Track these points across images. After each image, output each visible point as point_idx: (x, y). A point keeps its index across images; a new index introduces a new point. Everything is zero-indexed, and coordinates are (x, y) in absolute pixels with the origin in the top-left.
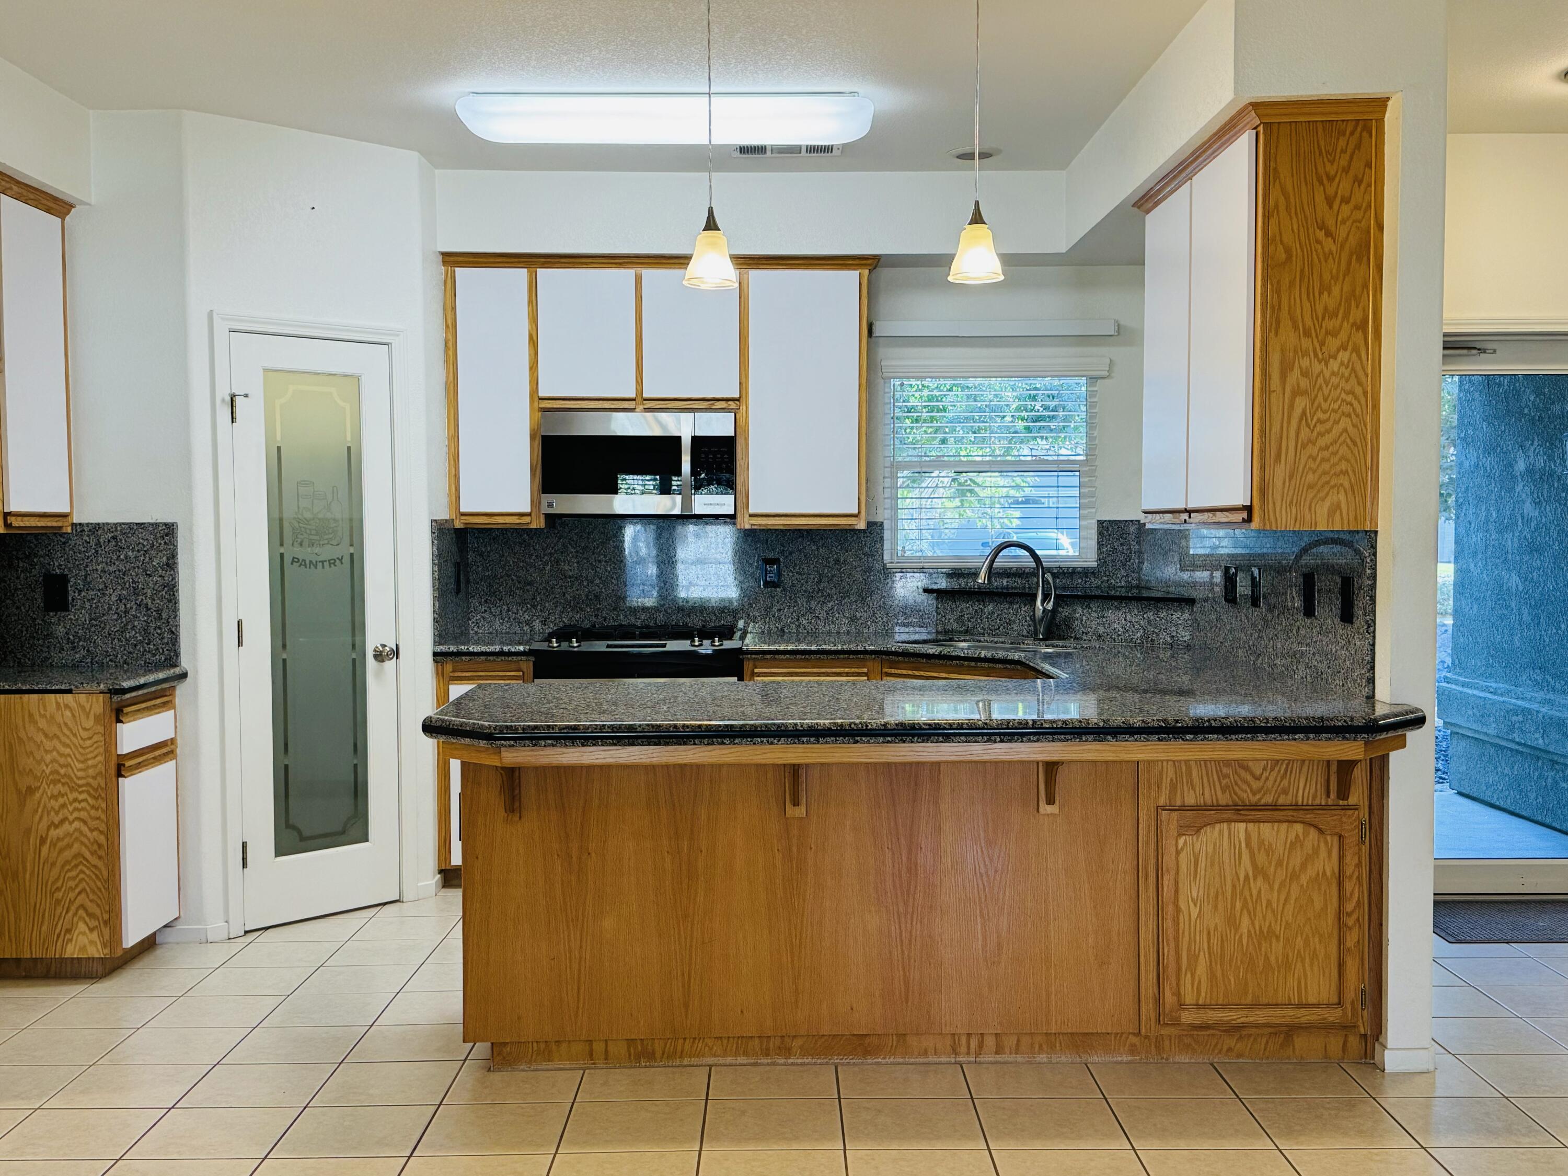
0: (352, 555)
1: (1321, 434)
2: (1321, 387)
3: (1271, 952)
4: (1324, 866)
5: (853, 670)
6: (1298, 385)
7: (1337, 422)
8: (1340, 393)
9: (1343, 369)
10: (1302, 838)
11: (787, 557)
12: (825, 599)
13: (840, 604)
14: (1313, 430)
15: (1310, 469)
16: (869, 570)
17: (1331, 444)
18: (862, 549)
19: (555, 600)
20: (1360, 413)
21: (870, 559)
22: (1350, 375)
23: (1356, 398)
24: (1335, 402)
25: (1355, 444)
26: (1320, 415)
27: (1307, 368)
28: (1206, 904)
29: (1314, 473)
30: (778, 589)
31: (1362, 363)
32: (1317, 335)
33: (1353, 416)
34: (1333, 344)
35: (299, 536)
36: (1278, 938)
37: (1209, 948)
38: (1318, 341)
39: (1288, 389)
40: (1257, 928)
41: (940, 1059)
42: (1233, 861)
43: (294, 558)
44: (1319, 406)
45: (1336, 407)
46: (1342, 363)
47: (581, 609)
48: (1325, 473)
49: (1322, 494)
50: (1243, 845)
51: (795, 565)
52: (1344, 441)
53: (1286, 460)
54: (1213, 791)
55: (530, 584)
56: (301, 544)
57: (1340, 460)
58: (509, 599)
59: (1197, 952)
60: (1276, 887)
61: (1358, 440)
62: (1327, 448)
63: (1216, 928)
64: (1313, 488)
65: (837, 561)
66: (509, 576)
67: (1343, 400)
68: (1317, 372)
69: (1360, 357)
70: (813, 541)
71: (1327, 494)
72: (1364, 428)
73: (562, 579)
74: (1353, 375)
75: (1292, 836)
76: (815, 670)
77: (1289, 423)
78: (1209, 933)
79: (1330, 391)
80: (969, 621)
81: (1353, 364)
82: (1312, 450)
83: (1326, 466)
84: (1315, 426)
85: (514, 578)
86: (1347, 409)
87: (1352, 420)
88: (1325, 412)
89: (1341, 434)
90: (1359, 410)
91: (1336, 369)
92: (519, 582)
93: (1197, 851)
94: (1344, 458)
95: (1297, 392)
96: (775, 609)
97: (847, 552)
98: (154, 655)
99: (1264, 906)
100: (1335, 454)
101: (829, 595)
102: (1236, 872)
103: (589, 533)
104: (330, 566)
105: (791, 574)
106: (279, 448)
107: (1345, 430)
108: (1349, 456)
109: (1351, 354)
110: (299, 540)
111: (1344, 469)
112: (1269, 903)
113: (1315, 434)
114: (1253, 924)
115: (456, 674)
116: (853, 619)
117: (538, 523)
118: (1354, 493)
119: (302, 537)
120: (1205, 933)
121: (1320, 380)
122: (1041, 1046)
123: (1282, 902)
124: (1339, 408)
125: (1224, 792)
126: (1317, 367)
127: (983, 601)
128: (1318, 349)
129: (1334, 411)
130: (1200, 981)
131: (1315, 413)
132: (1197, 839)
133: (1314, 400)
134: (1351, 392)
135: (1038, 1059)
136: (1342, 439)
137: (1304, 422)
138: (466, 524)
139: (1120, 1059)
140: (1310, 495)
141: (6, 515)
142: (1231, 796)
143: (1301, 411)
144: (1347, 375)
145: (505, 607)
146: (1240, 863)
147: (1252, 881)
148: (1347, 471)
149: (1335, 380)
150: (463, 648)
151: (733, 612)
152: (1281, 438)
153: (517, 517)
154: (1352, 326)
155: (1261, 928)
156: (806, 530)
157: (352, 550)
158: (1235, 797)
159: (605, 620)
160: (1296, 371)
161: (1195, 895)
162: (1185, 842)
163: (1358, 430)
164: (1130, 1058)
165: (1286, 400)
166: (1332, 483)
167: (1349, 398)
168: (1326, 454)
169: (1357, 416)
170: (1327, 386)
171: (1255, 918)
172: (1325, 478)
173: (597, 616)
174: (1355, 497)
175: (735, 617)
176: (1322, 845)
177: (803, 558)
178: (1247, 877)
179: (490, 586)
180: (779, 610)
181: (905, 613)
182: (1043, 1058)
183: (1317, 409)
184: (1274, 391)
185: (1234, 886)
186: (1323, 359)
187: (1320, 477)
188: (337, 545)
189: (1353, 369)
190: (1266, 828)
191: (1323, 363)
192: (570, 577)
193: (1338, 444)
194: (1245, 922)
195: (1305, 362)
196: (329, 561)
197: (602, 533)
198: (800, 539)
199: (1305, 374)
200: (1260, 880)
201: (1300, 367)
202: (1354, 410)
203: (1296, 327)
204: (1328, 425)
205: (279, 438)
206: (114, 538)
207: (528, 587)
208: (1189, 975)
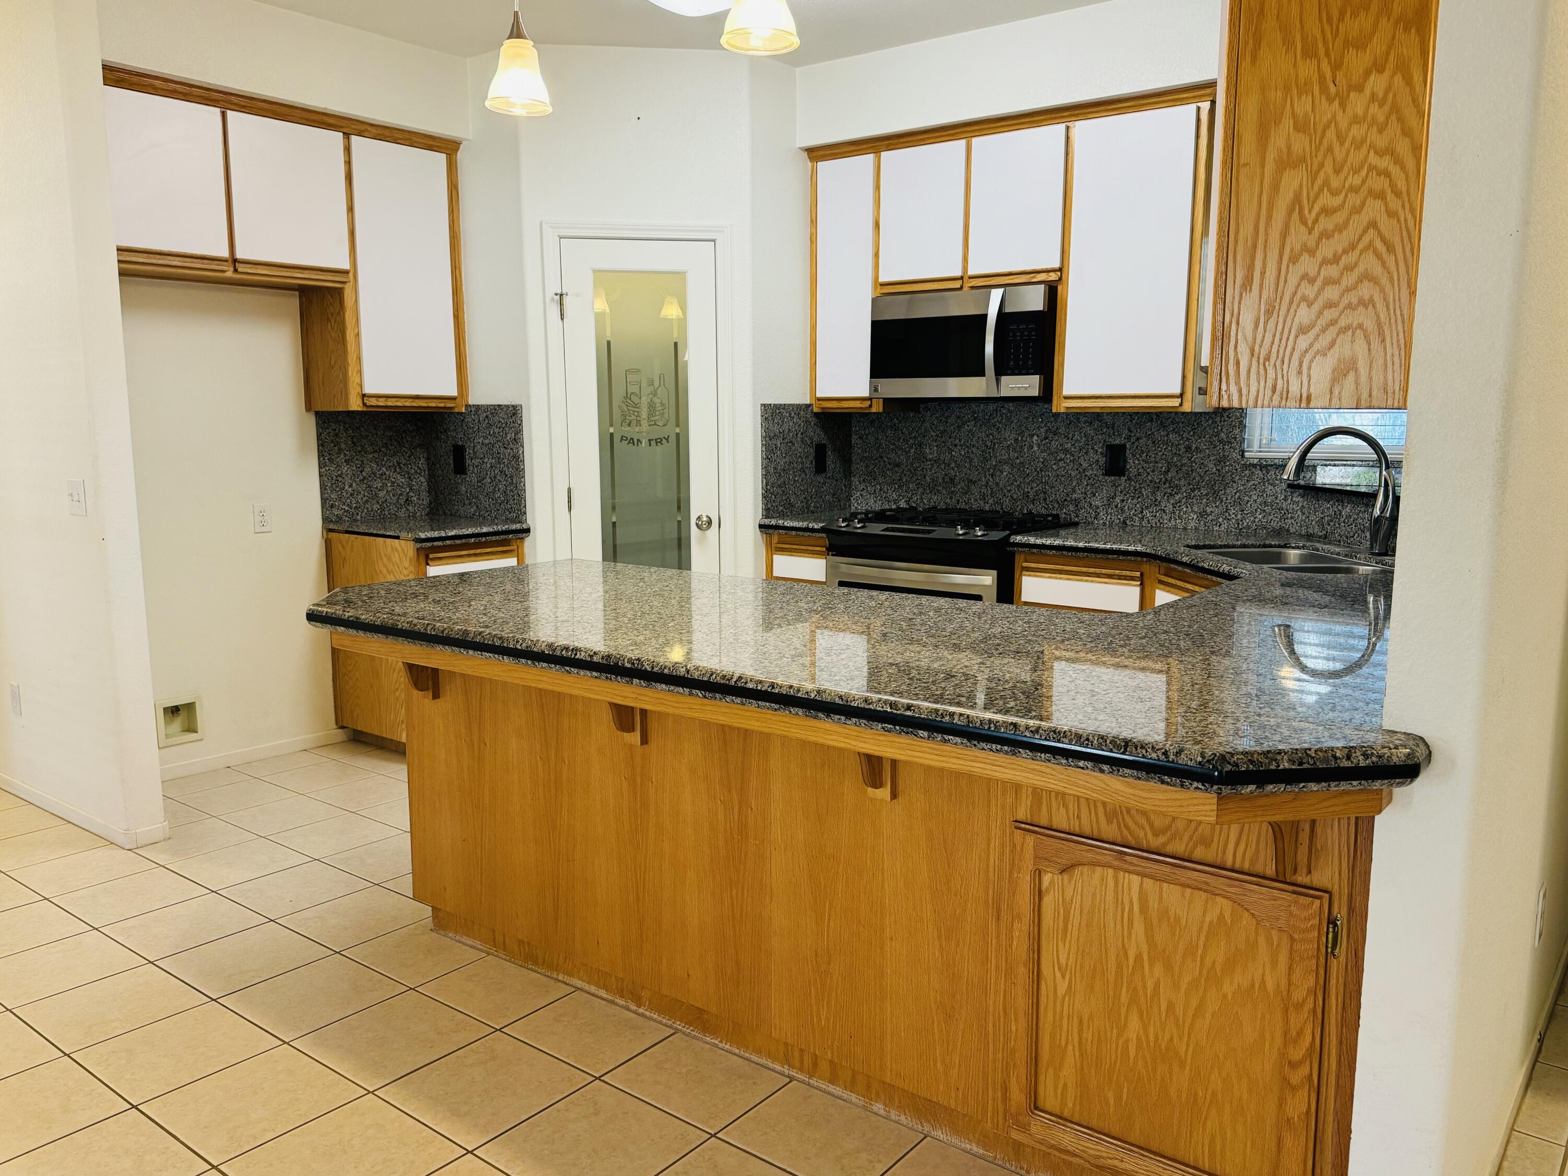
0: (678, 435)
1: (1326, 235)
2: (1330, 150)
3: (1171, 1079)
4: (1263, 975)
5: (1124, 573)
6: (1289, 148)
7: (1357, 210)
8: (1367, 156)
9: (1374, 109)
10: (1229, 921)
11: (1133, 443)
12: (1172, 490)
13: (1188, 497)
14: (1313, 228)
15: (1304, 299)
16: (1222, 460)
17: (1345, 252)
18: (1217, 435)
19: (918, 481)
20: (1404, 189)
21: (1226, 447)
22: (1388, 118)
23: (1398, 161)
24: (1357, 171)
25: (1390, 248)
26: (1326, 200)
27: (1306, 114)
28: (1078, 979)
29: (1309, 306)
30: (1122, 478)
31: (1412, 90)
32: (1327, 50)
33: (1390, 196)
34: (1357, 61)
35: (627, 417)
36: (1182, 1064)
37: (1080, 1043)
38: (1330, 63)
39: (1271, 156)
40: (1152, 1038)
41: (775, 1066)
42: (1119, 927)
43: (622, 437)
44: (1326, 183)
45: (1357, 180)
46: (1373, 97)
47: (938, 491)
48: (1330, 305)
49: (1323, 342)
50: (1136, 908)
51: (1142, 452)
52: (1371, 244)
53: (1261, 286)
54: (1093, 814)
55: (898, 465)
56: (629, 425)
57: (1360, 281)
58: (881, 480)
59: (1063, 1043)
60: (1184, 987)
61: (1397, 241)
62: (1336, 259)
63: (1091, 1018)
64: (1304, 333)
65: (1188, 448)
66: (882, 457)
67: (1372, 168)
68: (1325, 120)
69: (1409, 82)
70: (1163, 426)
71: (1332, 344)
72: (1409, 217)
73: (923, 462)
74: (1393, 117)
75: (1212, 915)
76: (1084, 569)
77: (1269, 218)
78: (1081, 1022)
79: (1348, 151)
80: (1329, 524)
81: (1395, 95)
82: (1307, 264)
83: (1332, 293)
84: (1316, 221)
85: (886, 460)
86: (1378, 183)
87: (1386, 205)
88: (1334, 193)
89: (1365, 231)
90: (1401, 185)
91: (1360, 111)
92: (890, 464)
93: (1068, 899)
94: (1367, 277)
95: (1287, 162)
96: (1118, 500)
97: (1200, 438)
98: (510, 513)
99: (1163, 1007)
100: (1349, 268)
101: (1177, 486)
102: (1123, 946)
103: (947, 417)
104: (657, 445)
105: (1137, 462)
106: (609, 343)
107: (1373, 224)
108: (1378, 270)
109: (1392, 77)
110: (628, 421)
111: (1366, 297)
112: (1171, 1006)
113: (1316, 233)
114: (1145, 1029)
115: (781, 546)
116: (1202, 514)
117: (877, 408)
118: (1383, 341)
119: (630, 418)
120: (1075, 1019)
121: (1331, 134)
122: (877, 1094)
123: (1191, 1012)
124: (1364, 182)
125: (1109, 822)
126: (1328, 110)
127: (1342, 502)
128: (1329, 76)
129: (1354, 190)
130: (1065, 1085)
131: (1317, 197)
132: (1070, 881)
133: (1318, 172)
134: (1390, 151)
135: (875, 1108)
136: (1366, 240)
137: (1296, 216)
138: (823, 408)
139: (968, 1147)
140: (1303, 343)
141: (364, 396)
142: (1119, 828)
143: (1291, 195)
144: (1381, 118)
145: (878, 487)
146: (1130, 934)
147: (1146, 965)
148: (1371, 300)
149: (1356, 132)
150: (781, 522)
151: (1076, 500)
152: (1255, 247)
153: (859, 402)
154: (1397, 22)
155: (1157, 1038)
156: (1156, 413)
157: (678, 430)
158: (1125, 832)
159: (958, 503)
160: (1287, 124)
161: (1063, 961)
162: (1052, 882)
163: (1399, 221)
164: (981, 1151)
165: (1267, 175)
166: (1342, 323)
167: (1384, 163)
168: (1332, 271)
169: (1398, 194)
170: (1342, 144)
171: (1149, 1022)
172: (1329, 315)
173: (951, 498)
174: (1385, 348)
175: (1076, 506)
176: (1262, 941)
177: (1151, 445)
178: (1139, 957)
179: (867, 466)
180: (1123, 501)
181: (1264, 511)
182: (879, 1107)
183: (1321, 190)
184: (1245, 165)
185: (1119, 967)
186: (1337, 94)
187: (1320, 313)
188: (664, 425)
189: (1395, 108)
190: (1172, 893)
191: (1336, 103)
192: (930, 460)
193: (1357, 252)
194: (1134, 1025)
195: (1303, 106)
196: (656, 440)
197: (958, 417)
198: (1149, 424)
199: (1301, 126)
200: (1158, 970)
201: (1294, 115)
202: (1393, 186)
203: (1288, 43)
204: (1339, 218)
205: (608, 334)
206: (487, 417)
207: (897, 469)
208: (1051, 1071)
